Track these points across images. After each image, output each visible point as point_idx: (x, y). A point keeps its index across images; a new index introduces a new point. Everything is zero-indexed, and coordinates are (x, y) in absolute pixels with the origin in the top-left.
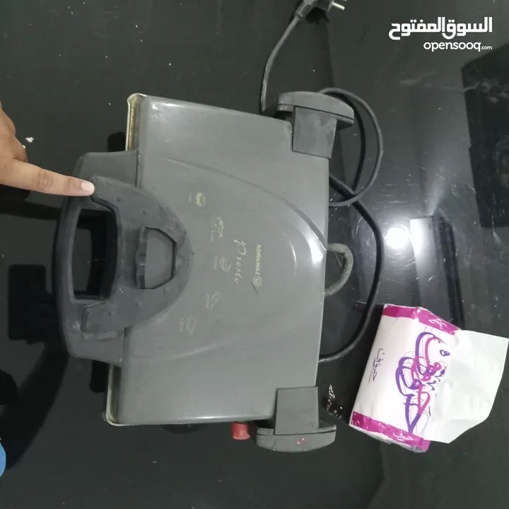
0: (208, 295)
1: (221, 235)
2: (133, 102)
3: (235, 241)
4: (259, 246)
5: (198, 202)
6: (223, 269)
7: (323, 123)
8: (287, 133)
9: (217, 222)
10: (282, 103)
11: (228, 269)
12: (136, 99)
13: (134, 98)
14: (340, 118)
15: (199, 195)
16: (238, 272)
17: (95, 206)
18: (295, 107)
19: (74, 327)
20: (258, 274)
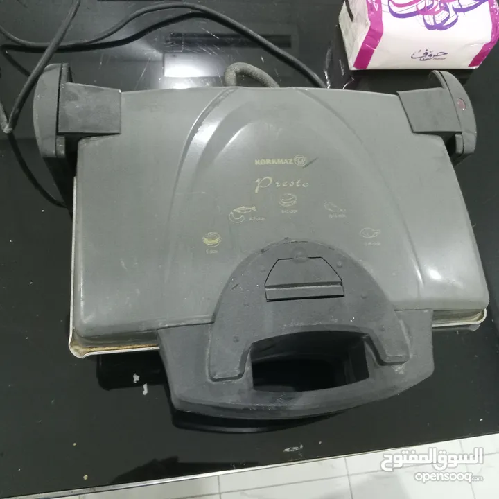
0: (331, 216)
1: (254, 208)
2: (82, 350)
3: (257, 191)
4: (257, 162)
5: (216, 241)
6: (295, 202)
7: (75, 98)
8: (96, 142)
9: (237, 215)
10: (54, 152)
11: (293, 196)
12: (77, 347)
13: (76, 350)
14: (64, 78)
15: (206, 241)
16: (295, 184)
17: (247, 373)
18: (58, 134)
19: (402, 372)
20: (291, 160)
